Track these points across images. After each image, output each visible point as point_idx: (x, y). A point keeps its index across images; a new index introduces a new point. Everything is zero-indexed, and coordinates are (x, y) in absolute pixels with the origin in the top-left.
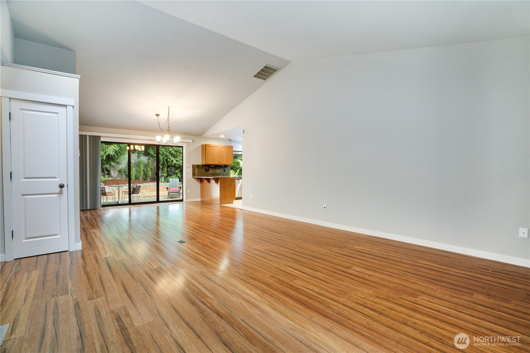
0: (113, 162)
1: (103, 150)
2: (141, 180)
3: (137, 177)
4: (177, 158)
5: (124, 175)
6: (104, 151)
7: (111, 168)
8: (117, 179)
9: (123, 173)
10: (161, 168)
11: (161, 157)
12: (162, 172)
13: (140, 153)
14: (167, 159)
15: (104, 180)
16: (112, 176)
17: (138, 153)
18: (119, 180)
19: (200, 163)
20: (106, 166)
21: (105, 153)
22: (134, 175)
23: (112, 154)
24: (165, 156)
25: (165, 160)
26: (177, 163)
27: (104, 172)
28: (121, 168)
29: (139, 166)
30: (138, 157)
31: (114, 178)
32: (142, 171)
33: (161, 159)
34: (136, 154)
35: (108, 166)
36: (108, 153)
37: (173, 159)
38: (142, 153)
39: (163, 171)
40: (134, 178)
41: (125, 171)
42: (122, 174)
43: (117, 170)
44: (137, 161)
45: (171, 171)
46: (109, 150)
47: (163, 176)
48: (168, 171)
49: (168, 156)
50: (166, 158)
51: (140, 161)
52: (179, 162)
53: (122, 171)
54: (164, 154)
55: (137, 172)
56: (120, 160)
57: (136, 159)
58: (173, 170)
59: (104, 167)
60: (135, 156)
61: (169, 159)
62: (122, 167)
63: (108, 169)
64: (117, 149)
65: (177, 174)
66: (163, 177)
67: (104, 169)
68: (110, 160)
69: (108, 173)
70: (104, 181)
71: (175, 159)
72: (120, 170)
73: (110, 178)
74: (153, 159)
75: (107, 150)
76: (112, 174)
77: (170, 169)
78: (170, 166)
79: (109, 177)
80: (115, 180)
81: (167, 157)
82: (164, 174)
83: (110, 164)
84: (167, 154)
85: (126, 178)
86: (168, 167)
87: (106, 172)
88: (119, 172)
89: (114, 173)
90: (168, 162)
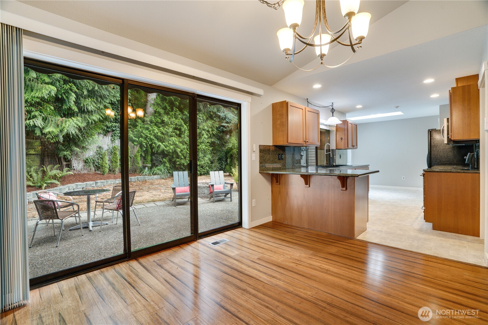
0: (76, 147)
1: (58, 126)
2: (117, 173)
3: (111, 168)
4: (164, 142)
5: (92, 166)
6: (60, 128)
7: (72, 156)
8: (83, 172)
9: (91, 164)
10: (144, 156)
11: (145, 141)
12: (144, 162)
13: (115, 136)
14: (152, 144)
15: (60, 175)
16: (75, 168)
17: (112, 136)
18: (85, 174)
19: (269, 142)
20: (65, 152)
21: (61, 131)
22: (107, 166)
23: (73, 132)
24: (148, 140)
25: (148, 145)
26: (166, 149)
27: (61, 162)
28: (87, 156)
29: (115, 153)
30: (112, 141)
31: (77, 171)
32: (118, 160)
33: (144, 144)
34: (110, 137)
35: (68, 153)
36: (66, 131)
37: (160, 143)
38: (118, 136)
39: (145, 160)
40: (108, 170)
41: (93, 160)
42: (90, 166)
43: (82, 159)
44: (111, 146)
45: (157, 160)
46: (67, 125)
47: (146, 166)
48: (152, 160)
49: (153, 139)
50: (150, 143)
51: (115, 147)
52: (168, 148)
53: (89, 161)
54: (147, 138)
55: (112, 162)
56: (87, 143)
57: (109, 144)
58: (160, 158)
59: (62, 155)
60: (107, 139)
61: (155, 143)
62: (90, 155)
63: (68, 158)
64: (83, 125)
65: (165, 163)
66: (147, 169)
67: (60, 157)
68: (71, 144)
69: (69, 165)
70: (60, 177)
71: (162, 143)
72: (87, 159)
73: (71, 173)
74: (133, 145)
75: (63, 125)
76: (74, 165)
77: (156, 157)
78: (155, 153)
79: (69, 171)
80: (79, 175)
81: (152, 141)
82: (147, 164)
83: (71, 150)
84: (152, 137)
85: (95, 171)
86: (153, 154)
87: (64, 163)
88: (86, 162)
89: (77, 164)
90: (152, 148)
